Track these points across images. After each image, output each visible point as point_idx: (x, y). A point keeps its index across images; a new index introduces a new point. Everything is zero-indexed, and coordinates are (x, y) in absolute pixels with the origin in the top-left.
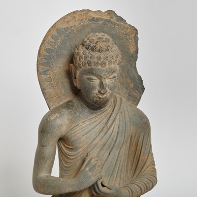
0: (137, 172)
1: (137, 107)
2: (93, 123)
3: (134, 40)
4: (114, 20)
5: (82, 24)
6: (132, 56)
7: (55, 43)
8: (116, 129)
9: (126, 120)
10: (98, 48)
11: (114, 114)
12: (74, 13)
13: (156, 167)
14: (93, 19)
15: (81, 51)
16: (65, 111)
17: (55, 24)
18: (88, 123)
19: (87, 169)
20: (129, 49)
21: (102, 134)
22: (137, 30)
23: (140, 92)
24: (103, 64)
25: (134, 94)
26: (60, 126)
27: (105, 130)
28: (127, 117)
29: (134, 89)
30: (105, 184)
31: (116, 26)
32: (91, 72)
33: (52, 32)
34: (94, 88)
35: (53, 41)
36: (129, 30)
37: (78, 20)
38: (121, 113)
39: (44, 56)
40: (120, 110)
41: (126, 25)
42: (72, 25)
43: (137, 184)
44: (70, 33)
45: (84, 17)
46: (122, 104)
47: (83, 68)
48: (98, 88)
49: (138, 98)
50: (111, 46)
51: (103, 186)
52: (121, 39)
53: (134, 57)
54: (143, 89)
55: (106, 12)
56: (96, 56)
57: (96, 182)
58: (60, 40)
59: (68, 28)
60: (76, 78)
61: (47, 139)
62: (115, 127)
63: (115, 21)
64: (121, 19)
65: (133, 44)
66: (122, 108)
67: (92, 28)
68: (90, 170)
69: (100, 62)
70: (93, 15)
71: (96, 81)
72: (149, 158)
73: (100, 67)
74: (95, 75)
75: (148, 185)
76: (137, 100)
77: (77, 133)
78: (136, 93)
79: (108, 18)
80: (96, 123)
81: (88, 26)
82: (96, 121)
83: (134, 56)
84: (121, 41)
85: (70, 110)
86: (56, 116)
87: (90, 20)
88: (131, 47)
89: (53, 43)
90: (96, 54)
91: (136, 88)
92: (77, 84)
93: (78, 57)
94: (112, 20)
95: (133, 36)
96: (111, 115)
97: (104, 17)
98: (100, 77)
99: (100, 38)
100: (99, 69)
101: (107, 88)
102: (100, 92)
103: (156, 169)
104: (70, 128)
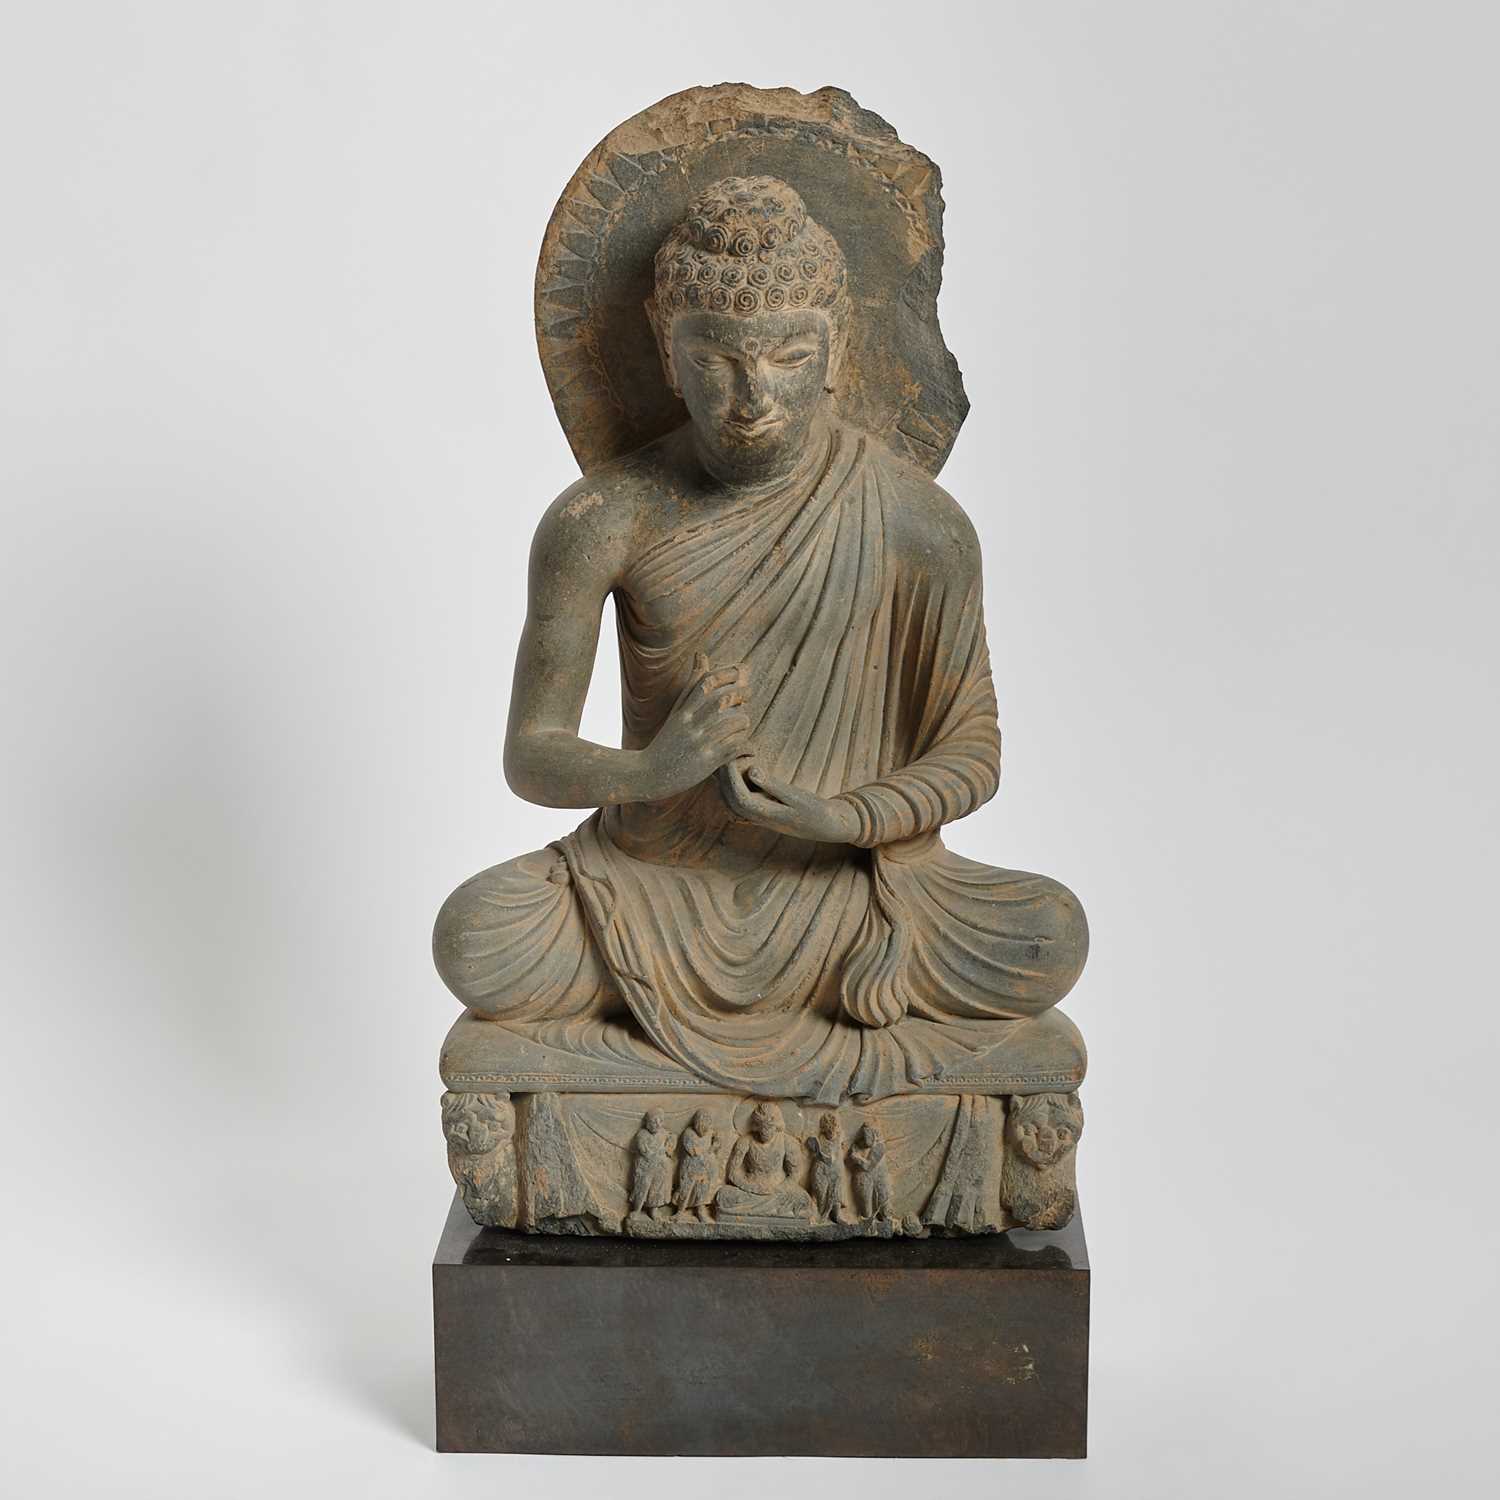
1: (935, 481)
2: (732, 534)
3: (921, 209)
4: (843, 126)
5: (712, 139)
6: (917, 273)
7: (603, 215)
8: (820, 565)
9: (869, 529)
10: (728, 237)
11: (814, 502)
12: (685, 95)
13: (1000, 723)
14: (758, 122)
16: (630, 486)
17: (606, 138)
18: (709, 534)
19: (687, 716)
20: (903, 246)
22: (935, 169)
23: (949, 421)
24: (745, 301)
25: (925, 425)
26: (601, 544)
27: (774, 566)
28: (874, 517)
29: (922, 405)
30: (759, 781)
31: (851, 152)
32: (703, 331)
33: (590, 171)
35: (595, 204)
36: (901, 170)
37: (696, 125)
38: (852, 501)
39: (559, 264)
40: (848, 489)
41: (896, 147)
42: (673, 144)
43: (901, 786)
44: (663, 175)
45: (722, 115)
46: (861, 467)
48: (730, 398)
49: (941, 444)
50: (785, 230)
51: (753, 787)
52: (871, 205)
53: (926, 278)
54: (963, 408)
55: (813, 95)
56: (719, 268)
58: (619, 205)
59: (654, 155)
60: (668, 356)
61: (553, 592)
62: (817, 557)
63: (852, 133)
64: (875, 124)
65: (919, 225)
66: (856, 477)
67: (750, 159)
69: (731, 293)
70: (755, 106)
72: (968, 683)
73: (731, 313)
74: (716, 343)
75: (946, 793)
76: (935, 455)
77: (666, 570)
78: (932, 422)
80: (742, 537)
81: (734, 147)
82: (742, 529)
83: (926, 274)
84: (871, 213)
85: (648, 481)
86: (589, 502)
87: (742, 126)
88: (912, 238)
89: (593, 214)
90: (719, 264)
91: (932, 401)
94: (836, 127)
95: (917, 192)
96: (803, 507)
97: (801, 115)
98: (734, 355)
99: (740, 199)
100: (731, 322)
101: (767, 399)
102: (736, 414)
103: (997, 732)
104: (642, 552)
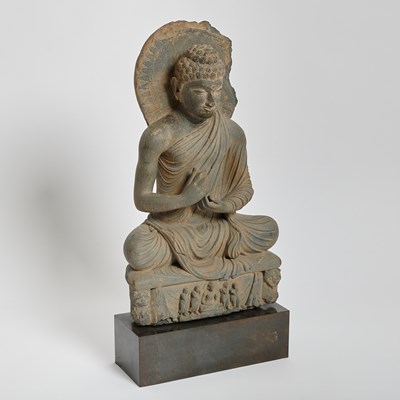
0: (233, 185)
1: (231, 119)
3: (228, 51)
4: (209, 31)
5: (180, 35)
7: (154, 56)
8: (218, 143)
10: (207, 60)
11: (215, 127)
14: (190, 30)
15: (188, 64)
16: (167, 127)
18: (192, 137)
19: (195, 184)
21: (206, 147)
22: (231, 41)
23: (234, 104)
24: (212, 76)
25: (228, 106)
26: (163, 142)
27: (208, 144)
29: (228, 101)
30: (213, 199)
31: (212, 38)
32: (199, 85)
34: (202, 101)
35: (152, 53)
36: (223, 42)
37: (175, 32)
38: (222, 127)
39: (143, 69)
40: (220, 123)
42: (170, 37)
43: (239, 197)
44: (168, 45)
45: (182, 29)
46: (221, 117)
47: (190, 81)
48: (206, 101)
51: (210, 200)
54: (236, 101)
55: (201, 23)
56: (205, 68)
57: (204, 198)
58: (158, 53)
59: (166, 40)
60: (178, 91)
62: (217, 141)
63: (211, 33)
64: (214, 30)
65: (228, 55)
66: (221, 120)
67: (189, 40)
68: (199, 185)
69: (209, 74)
70: (190, 26)
71: (204, 94)
73: (209, 79)
74: (204, 87)
78: (230, 105)
79: (203, 29)
80: (199, 137)
81: (185, 37)
82: (199, 135)
85: (172, 125)
87: (187, 32)
88: (226, 59)
89: (151, 55)
90: (205, 66)
91: (231, 99)
92: (179, 97)
93: (184, 70)
95: (227, 47)
96: (213, 128)
97: (200, 28)
98: (209, 90)
100: (208, 82)
102: (208, 105)
104: (174, 143)
